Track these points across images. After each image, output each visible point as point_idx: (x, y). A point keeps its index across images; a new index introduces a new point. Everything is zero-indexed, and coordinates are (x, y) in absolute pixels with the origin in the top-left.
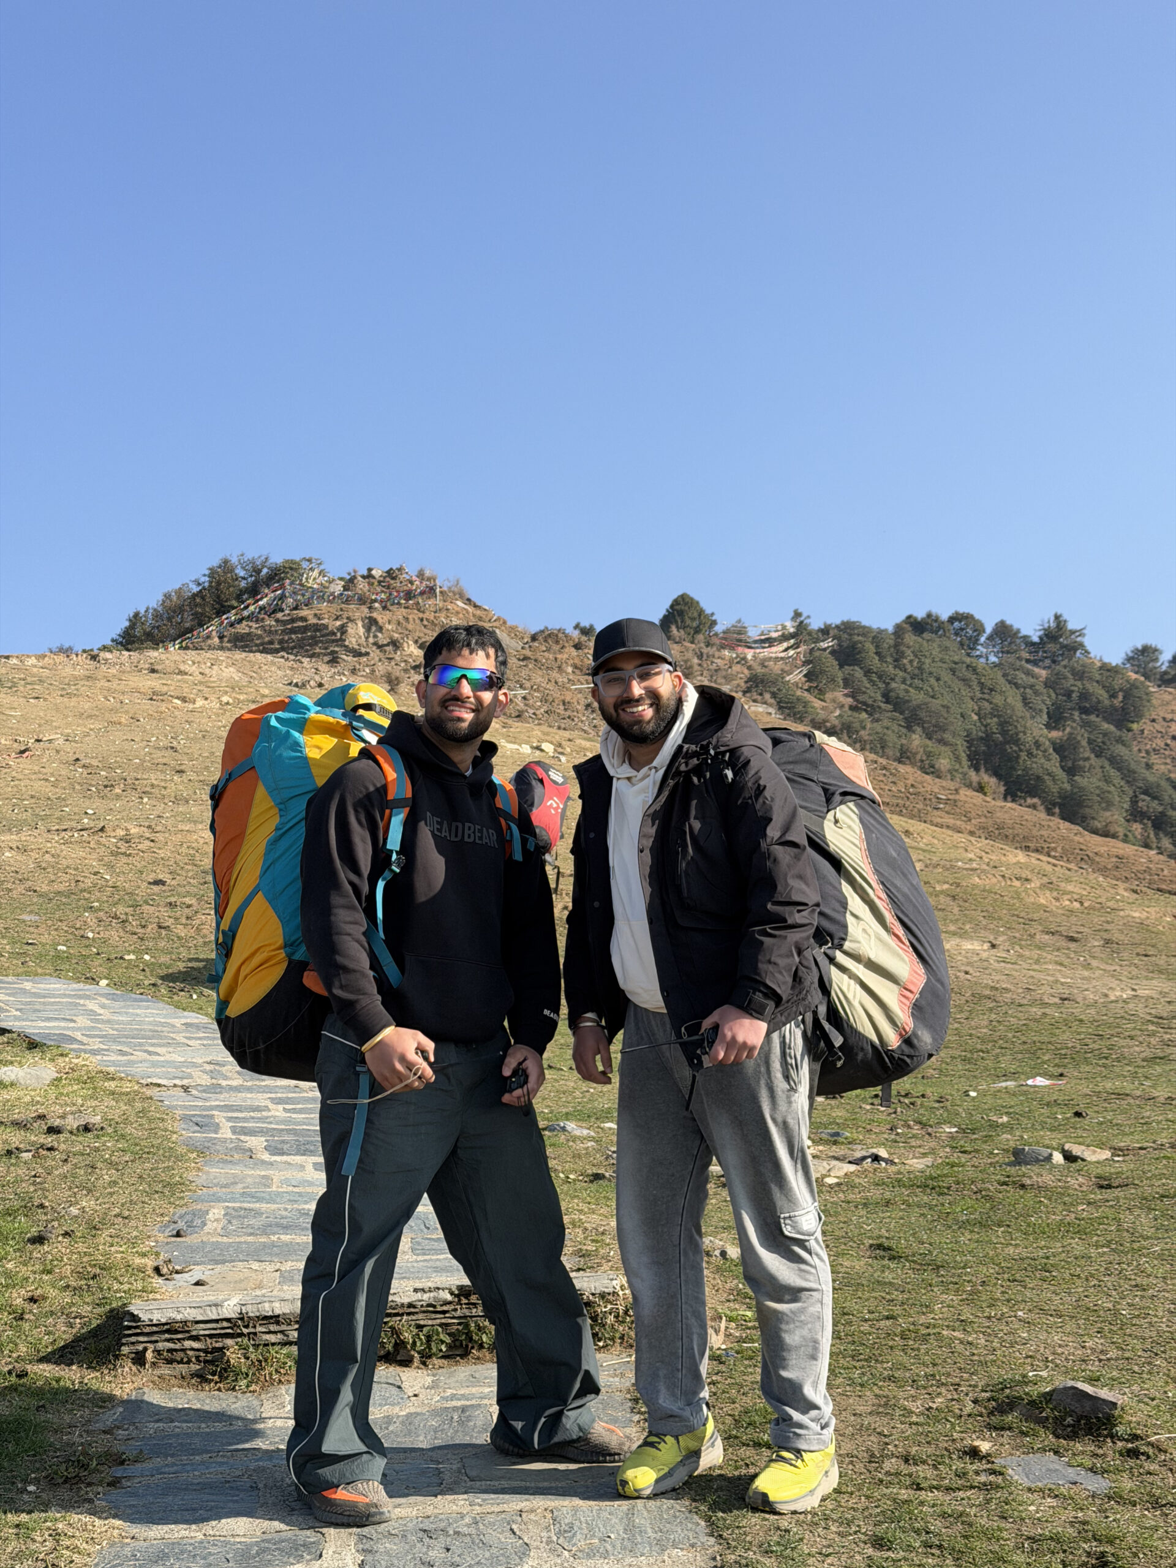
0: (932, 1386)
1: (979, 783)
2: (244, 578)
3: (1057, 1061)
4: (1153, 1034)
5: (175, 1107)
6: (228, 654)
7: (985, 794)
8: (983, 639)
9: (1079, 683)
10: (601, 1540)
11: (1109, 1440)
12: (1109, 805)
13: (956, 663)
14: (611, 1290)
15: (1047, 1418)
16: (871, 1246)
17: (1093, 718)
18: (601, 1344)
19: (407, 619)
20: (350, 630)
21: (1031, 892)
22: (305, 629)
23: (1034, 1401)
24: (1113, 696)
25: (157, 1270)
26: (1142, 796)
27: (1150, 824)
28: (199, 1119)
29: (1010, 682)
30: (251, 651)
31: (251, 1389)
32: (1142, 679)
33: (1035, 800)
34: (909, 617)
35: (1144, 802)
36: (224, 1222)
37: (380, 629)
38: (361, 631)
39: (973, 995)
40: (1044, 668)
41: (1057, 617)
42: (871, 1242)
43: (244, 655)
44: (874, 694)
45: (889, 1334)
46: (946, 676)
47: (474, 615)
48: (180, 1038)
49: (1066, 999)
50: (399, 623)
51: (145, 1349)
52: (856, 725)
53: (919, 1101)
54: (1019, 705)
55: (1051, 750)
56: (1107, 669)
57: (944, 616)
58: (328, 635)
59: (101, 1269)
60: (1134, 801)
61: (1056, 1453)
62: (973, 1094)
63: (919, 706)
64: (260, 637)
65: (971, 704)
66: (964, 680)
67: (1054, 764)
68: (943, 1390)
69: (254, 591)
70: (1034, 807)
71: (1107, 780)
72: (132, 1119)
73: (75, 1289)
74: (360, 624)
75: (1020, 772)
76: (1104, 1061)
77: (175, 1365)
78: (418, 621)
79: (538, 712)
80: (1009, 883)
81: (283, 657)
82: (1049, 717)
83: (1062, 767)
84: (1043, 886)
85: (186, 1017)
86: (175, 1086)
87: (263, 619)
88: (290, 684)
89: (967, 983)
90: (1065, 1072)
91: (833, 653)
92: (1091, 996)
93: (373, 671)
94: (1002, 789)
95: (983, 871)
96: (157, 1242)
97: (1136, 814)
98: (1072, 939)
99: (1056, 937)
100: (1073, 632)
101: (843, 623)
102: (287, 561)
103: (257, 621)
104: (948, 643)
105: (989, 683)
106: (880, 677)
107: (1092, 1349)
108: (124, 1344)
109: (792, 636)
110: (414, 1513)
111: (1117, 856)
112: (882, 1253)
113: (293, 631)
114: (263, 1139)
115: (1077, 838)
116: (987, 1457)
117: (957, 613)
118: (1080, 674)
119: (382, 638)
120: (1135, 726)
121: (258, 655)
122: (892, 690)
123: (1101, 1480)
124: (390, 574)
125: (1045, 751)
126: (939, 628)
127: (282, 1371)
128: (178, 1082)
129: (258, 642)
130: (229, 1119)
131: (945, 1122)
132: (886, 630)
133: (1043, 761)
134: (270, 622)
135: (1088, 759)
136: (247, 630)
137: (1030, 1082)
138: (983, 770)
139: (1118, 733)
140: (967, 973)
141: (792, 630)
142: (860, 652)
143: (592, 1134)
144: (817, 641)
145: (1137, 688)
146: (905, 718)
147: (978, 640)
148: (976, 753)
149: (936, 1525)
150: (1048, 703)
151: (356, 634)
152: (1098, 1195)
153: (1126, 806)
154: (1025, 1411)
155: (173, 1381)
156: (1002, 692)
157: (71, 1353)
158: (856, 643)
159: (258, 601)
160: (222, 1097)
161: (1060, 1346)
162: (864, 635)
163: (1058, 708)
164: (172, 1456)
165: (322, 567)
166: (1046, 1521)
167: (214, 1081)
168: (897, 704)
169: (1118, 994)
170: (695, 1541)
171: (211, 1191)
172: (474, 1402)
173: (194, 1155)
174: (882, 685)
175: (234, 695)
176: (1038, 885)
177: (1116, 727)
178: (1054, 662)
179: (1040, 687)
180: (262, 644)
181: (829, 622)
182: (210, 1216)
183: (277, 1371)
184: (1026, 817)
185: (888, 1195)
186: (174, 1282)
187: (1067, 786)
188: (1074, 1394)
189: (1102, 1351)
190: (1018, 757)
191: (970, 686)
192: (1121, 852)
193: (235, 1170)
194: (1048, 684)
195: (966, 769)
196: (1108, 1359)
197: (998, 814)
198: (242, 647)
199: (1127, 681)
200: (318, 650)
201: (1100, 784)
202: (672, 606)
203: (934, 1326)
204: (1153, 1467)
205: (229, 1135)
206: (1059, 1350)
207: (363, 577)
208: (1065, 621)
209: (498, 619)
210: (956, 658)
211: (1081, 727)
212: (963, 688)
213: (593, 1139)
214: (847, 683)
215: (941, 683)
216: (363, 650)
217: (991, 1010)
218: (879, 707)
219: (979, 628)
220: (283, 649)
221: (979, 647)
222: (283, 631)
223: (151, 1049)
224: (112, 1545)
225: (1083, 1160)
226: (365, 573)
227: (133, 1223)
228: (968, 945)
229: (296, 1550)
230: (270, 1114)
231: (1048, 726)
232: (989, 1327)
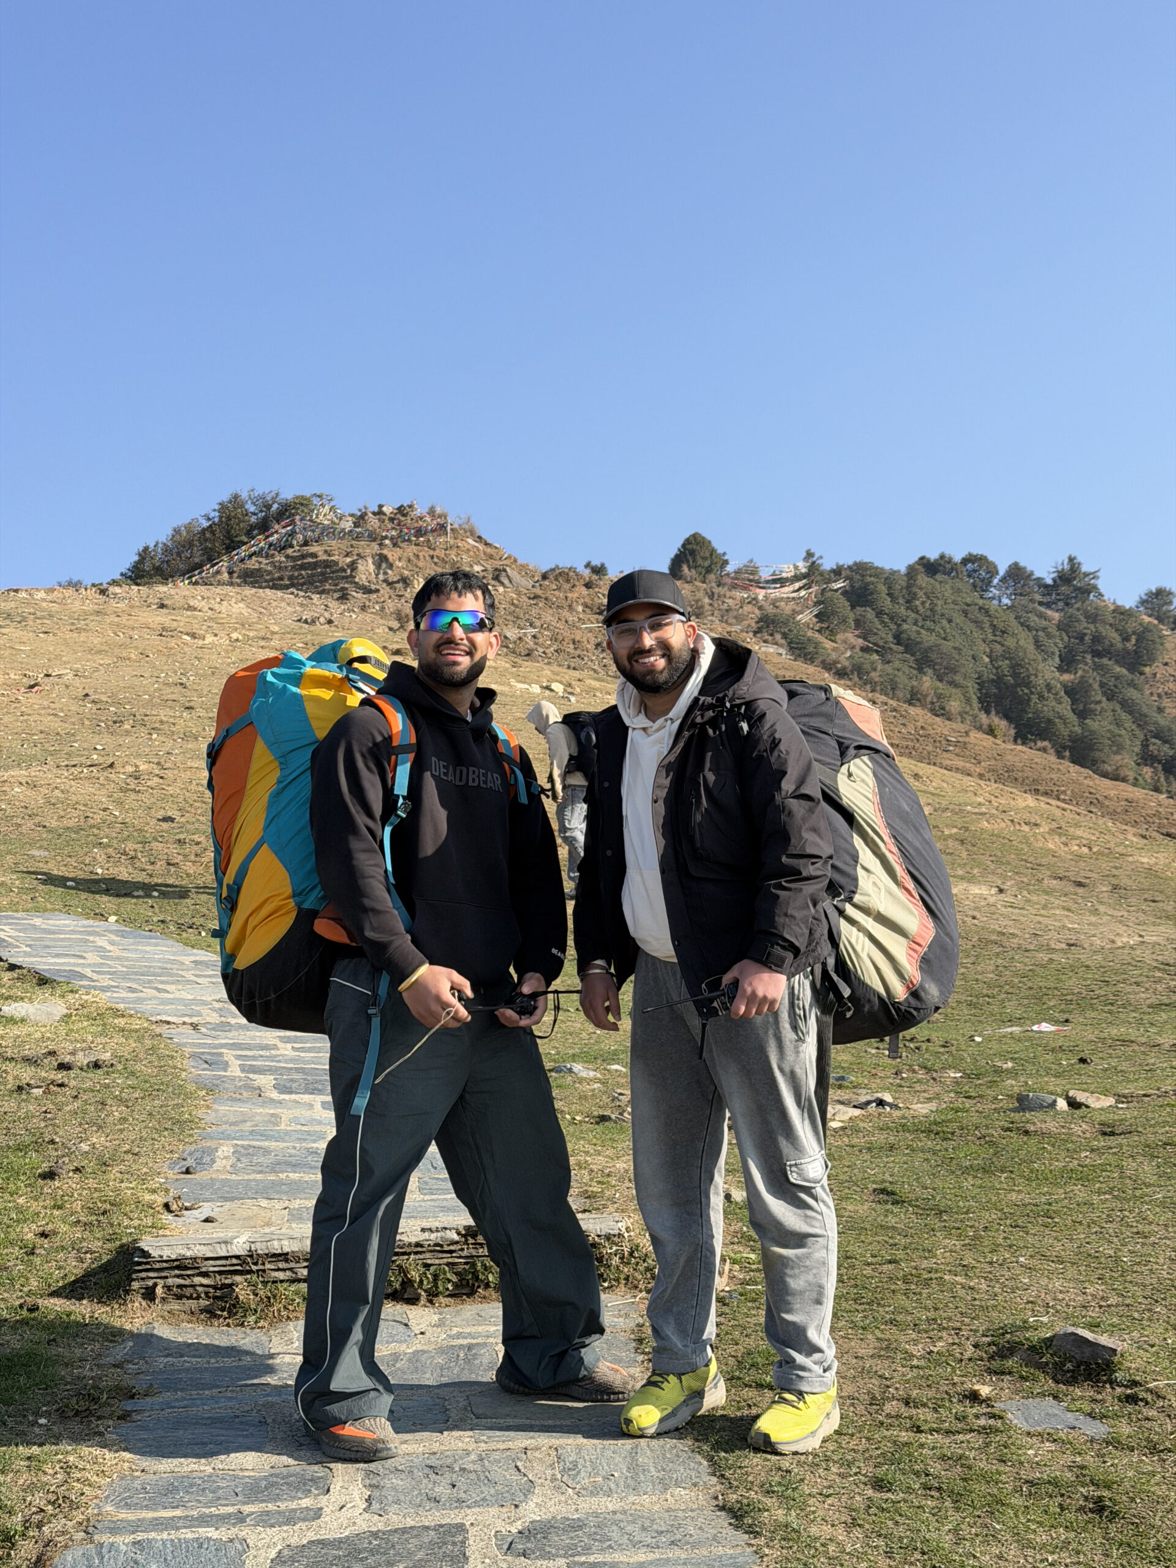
0: (933, 1330)
1: (990, 726)
2: (254, 514)
3: (1063, 1006)
4: (1159, 981)
5: (185, 1045)
6: (238, 589)
7: (995, 737)
8: (995, 581)
9: (1092, 626)
10: (605, 1478)
11: (1108, 1386)
12: (1119, 748)
13: (968, 605)
14: (616, 1232)
15: (1047, 1364)
16: (875, 1190)
17: (1105, 661)
18: (606, 1284)
19: (417, 556)
20: (359, 566)
21: (1040, 837)
22: (315, 566)
23: (1034, 1346)
24: (1126, 639)
25: (167, 1206)
26: (1153, 740)
27: (1160, 767)
28: (209, 1057)
29: (1022, 624)
30: (261, 587)
31: (260, 1325)
32: (1156, 622)
33: (1046, 743)
34: (922, 558)
35: (1155, 746)
36: (233, 1160)
37: (391, 566)
38: (372, 568)
39: (980, 940)
40: (1057, 611)
41: (1071, 560)
42: (874, 1186)
43: (254, 590)
44: (886, 636)
45: (891, 1278)
46: (958, 619)
47: (485, 553)
48: (189, 976)
49: (1072, 945)
50: (409, 561)
51: (155, 1285)
52: (867, 666)
53: (924, 1046)
54: (1031, 648)
55: (1062, 693)
56: (1121, 612)
57: (958, 558)
58: (338, 571)
59: (112, 1205)
60: (1145, 745)
61: (1055, 1397)
62: (978, 1039)
63: (930, 648)
64: (269, 573)
65: (983, 647)
66: (976, 622)
67: (1065, 708)
68: (944, 1334)
69: (264, 526)
70: (1044, 750)
71: (1119, 724)
72: (142, 1055)
73: (85, 1224)
74: (370, 561)
75: (1030, 715)
76: (1110, 1007)
77: (184, 1300)
78: (428, 558)
79: (547, 651)
80: (1018, 827)
81: (292, 593)
82: (1062, 660)
83: (1073, 710)
84: (1052, 831)
85: (195, 955)
86: (184, 1023)
87: (273, 555)
88: (299, 620)
89: (973, 928)
90: (1070, 1017)
91: (845, 593)
92: (1098, 942)
93: (383, 609)
94: (1013, 732)
95: (992, 815)
96: (166, 1178)
97: (1147, 758)
98: (1080, 884)
99: (1064, 883)
100: (1086, 575)
101: (856, 564)
102: (297, 497)
103: (267, 557)
104: (959, 585)
105: (1001, 626)
106: (892, 618)
107: (1092, 1295)
108: (134, 1280)
109: (805, 576)
110: (421, 1449)
111: (1126, 800)
112: (885, 1197)
113: (303, 567)
114: (272, 1077)
115: (1086, 782)
116: (987, 1400)
117: (970, 555)
118: (1093, 617)
119: (392, 575)
120: (1147, 670)
121: (268, 591)
122: (902, 633)
123: (1100, 1425)
124: (401, 510)
125: (1056, 694)
126: (952, 569)
127: (290, 1307)
128: (187, 1020)
129: (268, 578)
130: (238, 1057)
131: (950, 1067)
132: (899, 571)
133: (1054, 703)
134: (280, 558)
135: (1099, 702)
136: (257, 566)
137: (1035, 1028)
138: (993, 713)
139: (1130, 677)
140: (974, 918)
141: (804, 570)
142: (871, 594)
143: (599, 1076)
144: (829, 581)
145: (1150, 631)
146: (917, 660)
147: (990, 582)
148: (987, 695)
149: (936, 1468)
150: (1060, 645)
151: (366, 570)
152: (1102, 1142)
153: (1137, 749)
154: (1025, 1355)
155: (183, 1316)
156: (1014, 635)
157: (82, 1288)
158: (868, 584)
159: (267, 537)
160: (230, 1035)
161: (1061, 1292)
162: (876, 576)
163: (1070, 651)
164: (182, 1390)
165: (332, 503)
166: (1045, 1465)
167: (223, 1019)
168: (908, 645)
169: (1125, 940)
170: (697, 1480)
171: (220, 1129)
172: (479, 1340)
173: (204, 1093)
174: (893, 627)
175: (244, 632)
176: (1047, 829)
177: (1129, 670)
178: (1067, 604)
179: (1053, 630)
180: (272, 580)
181: (841, 563)
182: (220, 1153)
183: (285, 1307)
184: (1036, 760)
185: (892, 1139)
186: (183, 1219)
187: (1078, 729)
188: (1074, 1341)
189: (1102, 1298)
190: (1029, 700)
191: (982, 628)
192: (1130, 796)
193: (244, 1108)
194: (1060, 627)
195: (976, 711)
196: (1109, 1306)
197: (1009, 757)
198: (252, 583)
199: (1140, 624)
200: (327, 587)
201: (1112, 727)
202: (684, 546)
203: (936, 1271)
204: (1152, 1413)
205: (238, 1073)
206: (1060, 1296)
207: (374, 514)
208: (1079, 564)
209: (509, 557)
210: (968, 600)
211: (1094, 670)
212: (974, 630)
213: (600, 1081)
214: (858, 623)
215: (953, 625)
216: (373, 587)
217: (998, 954)
218: (891, 649)
219: (992, 570)
220: (293, 585)
221: (992, 589)
222: (293, 567)
223: (160, 986)
224: (122, 1478)
225: (1087, 1107)
226: (376, 510)
227: (142, 1160)
228: (975, 890)
229: (304, 1485)
230: (278, 1053)
231: (1060, 669)
232: (990, 1272)
